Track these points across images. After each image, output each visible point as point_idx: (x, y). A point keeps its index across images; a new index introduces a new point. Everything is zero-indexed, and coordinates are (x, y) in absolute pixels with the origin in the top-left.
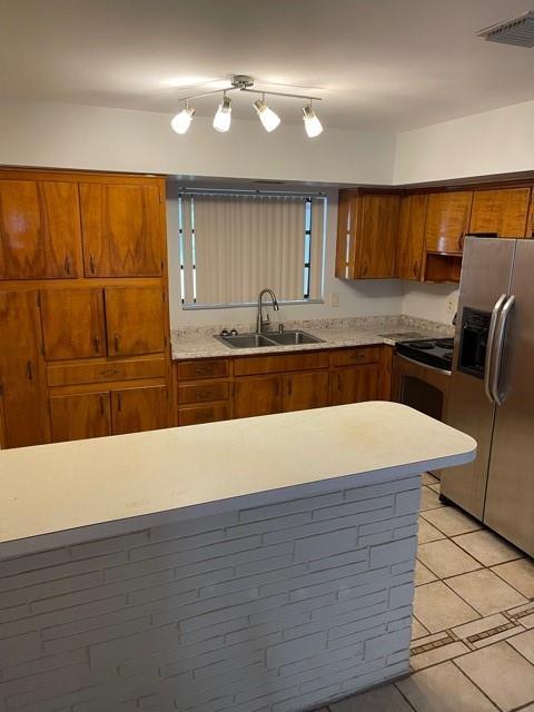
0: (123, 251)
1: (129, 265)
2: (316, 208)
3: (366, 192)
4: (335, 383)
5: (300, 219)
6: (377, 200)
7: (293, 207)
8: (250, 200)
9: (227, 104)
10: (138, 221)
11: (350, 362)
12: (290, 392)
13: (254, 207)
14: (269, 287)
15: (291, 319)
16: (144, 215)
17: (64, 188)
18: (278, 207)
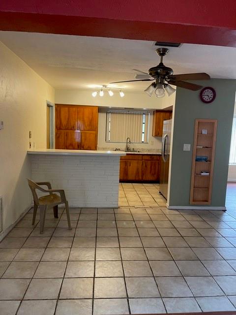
0: (86, 124)
1: (88, 128)
2: (146, 116)
3: (158, 111)
4: (144, 165)
5: (141, 120)
6: (162, 114)
7: (139, 116)
8: (126, 114)
9: (102, 91)
10: (91, 117)
11: (150, 159)
12: (130, 165)
13: (127, 115)
14: (129, 137)
15: (138, 147)
16: (92, 116)
17: (74, 109)
18: (135, 116)
